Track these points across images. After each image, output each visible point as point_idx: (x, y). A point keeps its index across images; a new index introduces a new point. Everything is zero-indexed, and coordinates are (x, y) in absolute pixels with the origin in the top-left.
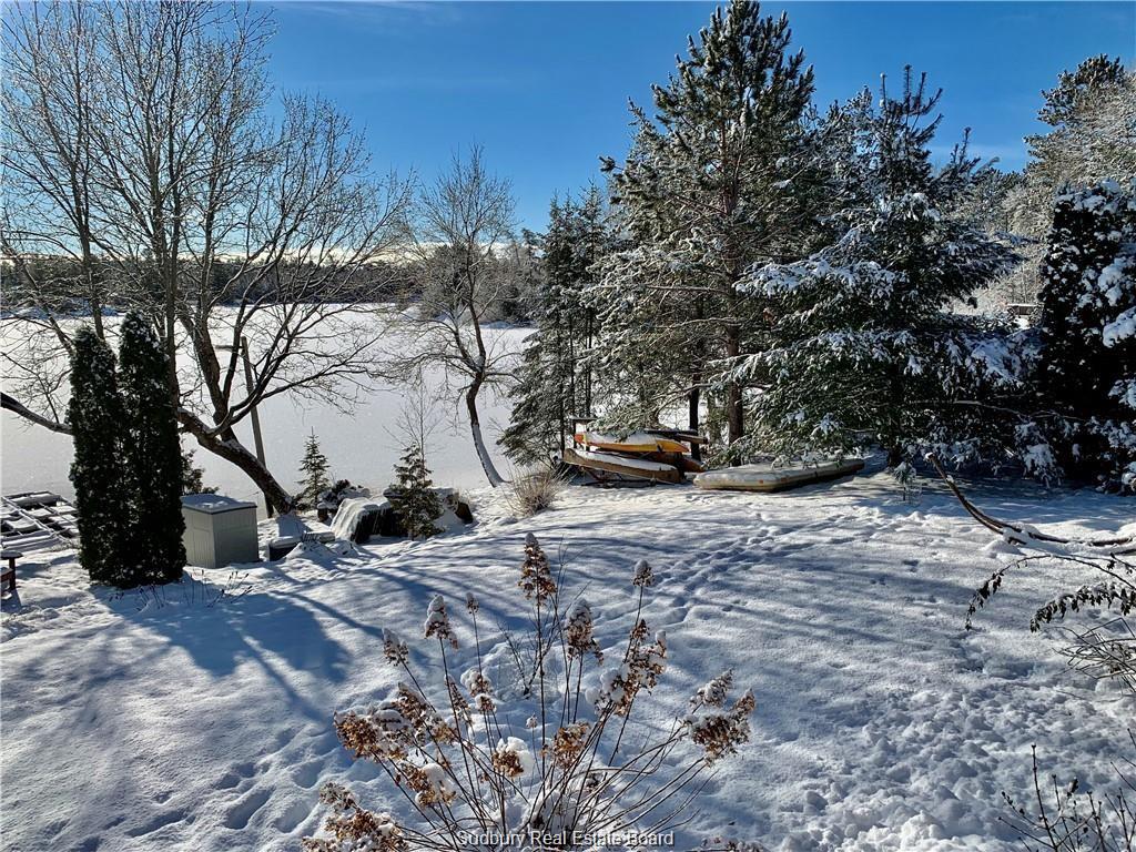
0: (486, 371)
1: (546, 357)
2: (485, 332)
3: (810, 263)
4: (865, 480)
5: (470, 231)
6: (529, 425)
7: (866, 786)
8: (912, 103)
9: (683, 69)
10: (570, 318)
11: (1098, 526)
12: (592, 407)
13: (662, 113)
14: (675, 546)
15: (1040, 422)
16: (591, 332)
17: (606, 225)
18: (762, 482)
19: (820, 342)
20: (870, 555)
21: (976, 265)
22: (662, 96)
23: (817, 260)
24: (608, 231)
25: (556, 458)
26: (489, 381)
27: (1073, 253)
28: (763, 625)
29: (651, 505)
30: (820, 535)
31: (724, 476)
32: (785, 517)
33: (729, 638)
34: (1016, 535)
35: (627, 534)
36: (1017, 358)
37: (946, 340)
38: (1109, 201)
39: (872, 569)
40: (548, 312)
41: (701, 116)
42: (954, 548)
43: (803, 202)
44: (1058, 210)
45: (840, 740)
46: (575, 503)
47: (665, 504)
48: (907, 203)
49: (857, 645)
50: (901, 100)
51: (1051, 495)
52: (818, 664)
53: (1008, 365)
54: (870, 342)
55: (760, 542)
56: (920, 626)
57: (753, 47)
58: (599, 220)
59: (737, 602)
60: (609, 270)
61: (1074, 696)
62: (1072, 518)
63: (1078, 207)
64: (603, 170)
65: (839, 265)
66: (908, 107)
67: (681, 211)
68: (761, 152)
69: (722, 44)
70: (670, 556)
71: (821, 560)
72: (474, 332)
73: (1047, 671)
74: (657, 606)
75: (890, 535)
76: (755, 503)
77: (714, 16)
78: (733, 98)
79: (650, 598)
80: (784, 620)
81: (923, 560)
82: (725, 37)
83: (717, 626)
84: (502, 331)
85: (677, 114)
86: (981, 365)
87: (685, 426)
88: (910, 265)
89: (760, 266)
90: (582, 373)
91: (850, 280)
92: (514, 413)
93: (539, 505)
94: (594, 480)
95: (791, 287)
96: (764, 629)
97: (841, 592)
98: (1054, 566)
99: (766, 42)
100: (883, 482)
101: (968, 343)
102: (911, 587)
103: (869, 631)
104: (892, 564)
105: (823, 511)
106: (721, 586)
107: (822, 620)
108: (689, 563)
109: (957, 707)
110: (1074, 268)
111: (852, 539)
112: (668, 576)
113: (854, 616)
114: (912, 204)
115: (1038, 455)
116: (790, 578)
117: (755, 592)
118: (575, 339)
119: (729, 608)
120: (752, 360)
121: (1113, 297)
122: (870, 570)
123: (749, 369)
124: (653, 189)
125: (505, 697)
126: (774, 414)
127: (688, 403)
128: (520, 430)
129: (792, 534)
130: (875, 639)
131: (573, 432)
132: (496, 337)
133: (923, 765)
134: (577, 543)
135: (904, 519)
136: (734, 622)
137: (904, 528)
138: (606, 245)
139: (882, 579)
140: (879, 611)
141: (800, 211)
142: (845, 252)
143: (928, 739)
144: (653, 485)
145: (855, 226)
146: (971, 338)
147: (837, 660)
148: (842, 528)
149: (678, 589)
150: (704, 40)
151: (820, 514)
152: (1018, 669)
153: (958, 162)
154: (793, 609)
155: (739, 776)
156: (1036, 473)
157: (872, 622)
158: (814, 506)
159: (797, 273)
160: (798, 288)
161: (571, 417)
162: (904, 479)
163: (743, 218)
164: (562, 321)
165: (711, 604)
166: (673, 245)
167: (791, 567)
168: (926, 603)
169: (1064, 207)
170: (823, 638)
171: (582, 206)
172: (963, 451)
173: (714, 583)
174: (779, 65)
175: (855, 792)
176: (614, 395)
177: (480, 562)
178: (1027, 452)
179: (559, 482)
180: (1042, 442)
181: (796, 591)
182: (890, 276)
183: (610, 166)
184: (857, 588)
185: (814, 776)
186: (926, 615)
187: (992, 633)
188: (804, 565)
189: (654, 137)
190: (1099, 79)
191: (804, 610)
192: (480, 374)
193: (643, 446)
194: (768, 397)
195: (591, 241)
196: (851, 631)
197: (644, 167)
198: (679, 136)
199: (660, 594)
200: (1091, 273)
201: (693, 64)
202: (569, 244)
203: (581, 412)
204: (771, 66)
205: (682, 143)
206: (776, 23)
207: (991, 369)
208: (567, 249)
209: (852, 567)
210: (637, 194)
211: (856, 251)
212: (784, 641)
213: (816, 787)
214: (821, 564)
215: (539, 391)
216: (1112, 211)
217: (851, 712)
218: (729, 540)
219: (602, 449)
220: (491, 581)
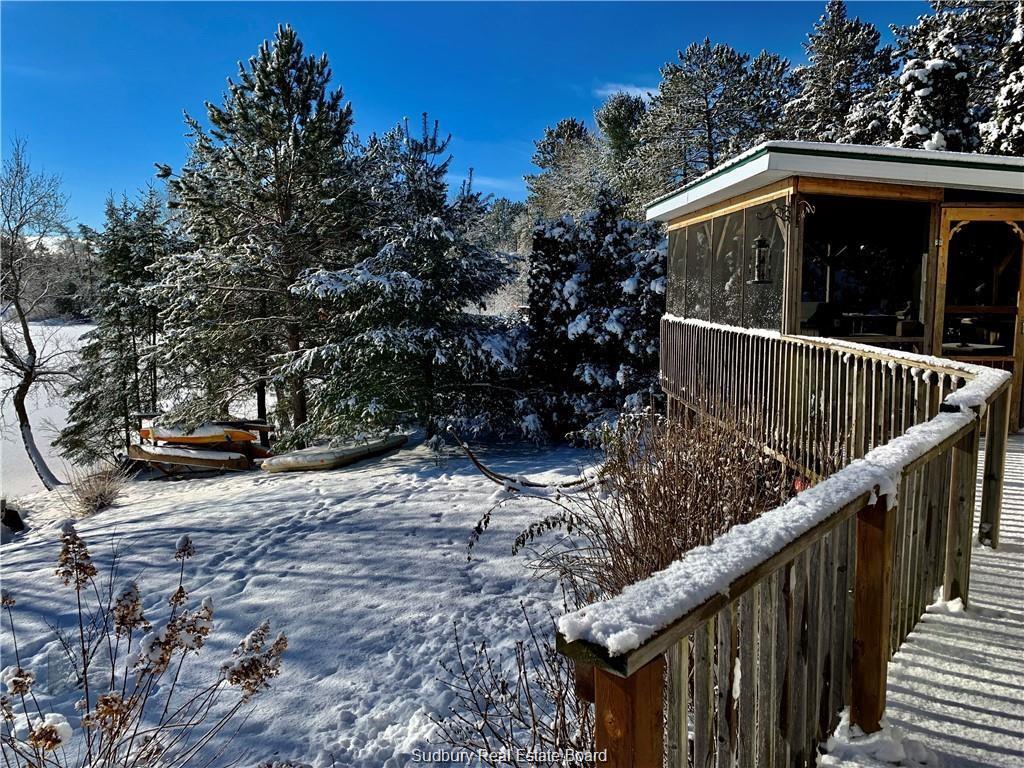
0: (37, 370)
1: (107, 355)
2: (34, 329)
3: (355, 271)
4: (409, 452)
5: (13, 225)
6: (90, 424)
7: (387, 697)
8: (429, 144)
9: (235, 91)
10: (131, 315)
11: (567, 473)
12: (158, 403)
13: (216, 129)
14: (238, 527)
15: (531, 397)
16: (155, 329)
17: (168, 226)
18: (322, 461)
19: (365, 338)
20: (406, 513)
21: (483, 277)
22: (216, 113)
23: (360, 268)
24: (169, 232)
25: (120, 455)
26: (41, 380)
27: (546, 269)
28: (313, 584)
29: (220, 492)
30: (367, 501)
31: (290, 459)
32: (340, 490)
33: (283, 600)
34: (512, 485)
35: (192, 521)
36: (513, 349)
37: (463, 336)
38: (568, 232)
39: (407, 524)
40: (106, 309)
41: (254, 135)
42: (469, 500)
43: (348, 217)
44: (535, 237)
45: (371, 666)
46: (142, 498)
47: (234, 490)
48: (429, 225)
49: (390, 588)
50: (421, 140)
51: (541, 453)
52: (357, 609)
53: (507, 354)
54: (406, 338)
55: (316, 513)
56: (439, 565)
57: (299, 80)
58: (159, 222)
59: (293, 568)
60: (170, 270)
61: (539, 599)
62: (551, 468)
63: (547, 235)
64: (159, 176)
65: (379, 273)
66: (426, 146)
67: (239, 219)
68: (310, 172)
69: (270, 73)
70: (233, 536)
71: (366, 522)
72: (21, 330)
73: (524, 584)
74: (217, 582)
75: (423, 495)
76: (316, 480)
77: (262, 48)
78: (283, 122)
79: (211, 576)
80: (332, 577)
81: (445, 512)
82: (272, 68)
83: (273, 592)
84: (55, 328)
85: (233, 131)
86: (488, 355)
87: (254, 415)
88: (434, 275)
89: (311, 272)
90: (146, 369)
91: (387, 286)
92: (71, 412)
93: (101, 503)
94: (162, 474)
95: (339, 291)
96: (314, 587)
97: (381, 546)
98: (537, 505)
99: (309, 77)
100: (421, 453)
101: (479, 337)
102: (436, 535)
103: (399, 574)
104: (422, 518)
105: (373, 481)
106: (279, 556)
107: (363, 572)
108: (251, 540)
109: (460, 622)
110: (548, 281)
111: (393, 502)
112: (230, 554)
113: (390, 565)
114: (433, 226)
115: (530, 422)
116: (339, 541)
117: (309, 557)
118: (138, 335)
119: (284, 574)
120: (309, 354)
121: (573, 302)
122: (404, 525)
123: (307, 362)
124: (211, 197)
125: (56, 692)
126: (329, 399)
127: (256, 395)
128: (80, 429)
129: (344, 503)
130: (404, 580)
131: (138, 428)
132: (47, 336)
133: (431, 671)
134: (140, 535)
135: (435, 481)
136: (288, 585)
137: (435, 488)
138: (167, 245)
139: (414, 531)
140: (410, 558)
141: (346, 225)
142: (384, 263)
143: (437, 650)
144: (222, 473)
145: (390, 241)
146: (481, 334)
147: (372, 603)
148: (387, 493)
149: (239, 565)
150: (254, 68)
151: (369, 483)
152: (505, 586)
153: (466, 194)
154: (340, 566)
155: (285, 713)
156: (529, 436)
157: (403, 567)
158: (364, 478)
159: (344, 279)
160: (345, 292)
161: (136, 413)
162: (436, 449)
163: (294, 229)
164: (122, 319)
165: (269, 573)
166: (233, 249)
167: (341, 531)
168: (445, 546)
169: (540, 234)
170: (362, 587)
171: (140, 207)
172: (478, 422)
173: (272, 555)
174: (322, 98)
175: (380, 704)
176: (182, 389)
177: (29, 566)
178: (523, 421)
179: (124, 479)
180: (533, 413)
181: (344, 551)
182: (418, 284)
183: (167, 173)
184: (394, 541)
185: (347, 698)
186: (444, 555)
187: (490, 562)
188: (351, 529)
189: (210, 150)
190: (572, 137)
191: (349, 566)
192: (31, 372)
193: (212, 437)
194: (325, 386)
195: (152, 242)
196: (386, 577)
197: (201, 177)
198: (233, 151)
199: (222, 571)
200: (558, 285)
201: (243, 87)
202: (128, 244)
203: (146, 409)
204: (315, 98)
205: (236, 158)
206: (318, 62)
207: (496, 358)
208: (126, 249)
209: (391, 525)
210: (195, 200)
211: (392, 263)
212: (330, 594)
213: (348, 707)
214: (366, 525)
215: (99, 388)
216: (570, 240)
217: (380, 642)
218: (290, 515)
219: (169, 443)
220: (42, 584)
